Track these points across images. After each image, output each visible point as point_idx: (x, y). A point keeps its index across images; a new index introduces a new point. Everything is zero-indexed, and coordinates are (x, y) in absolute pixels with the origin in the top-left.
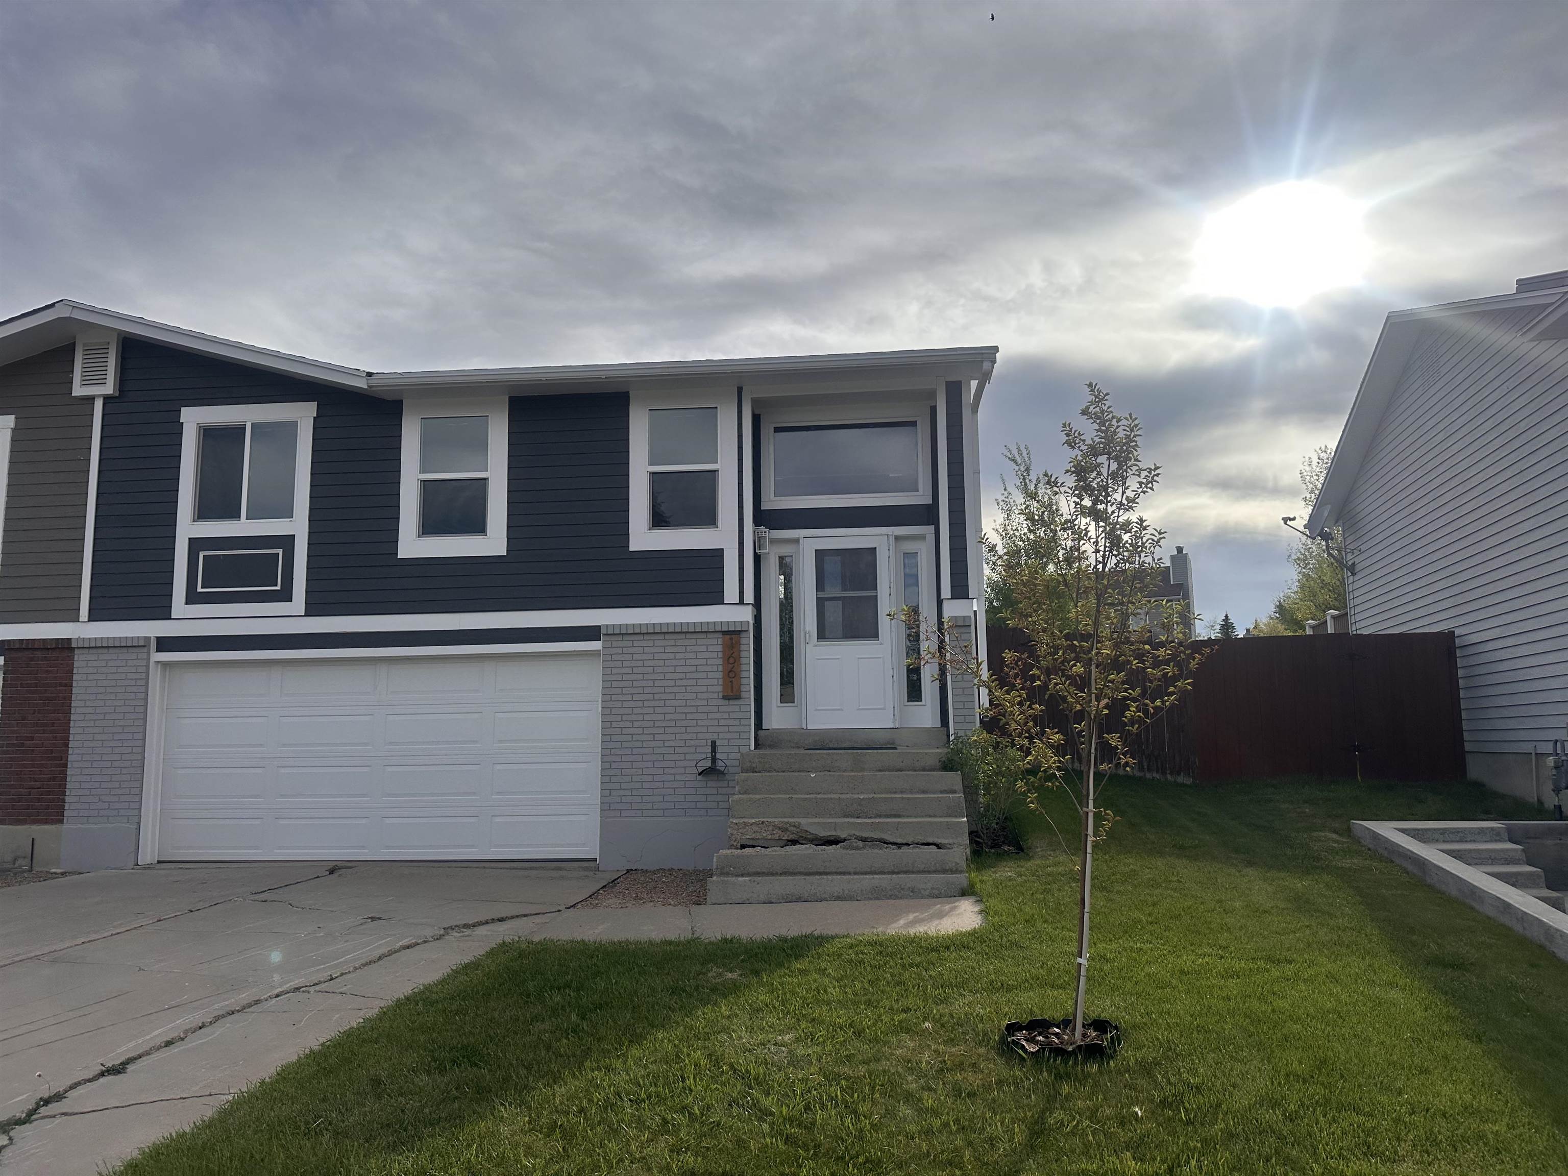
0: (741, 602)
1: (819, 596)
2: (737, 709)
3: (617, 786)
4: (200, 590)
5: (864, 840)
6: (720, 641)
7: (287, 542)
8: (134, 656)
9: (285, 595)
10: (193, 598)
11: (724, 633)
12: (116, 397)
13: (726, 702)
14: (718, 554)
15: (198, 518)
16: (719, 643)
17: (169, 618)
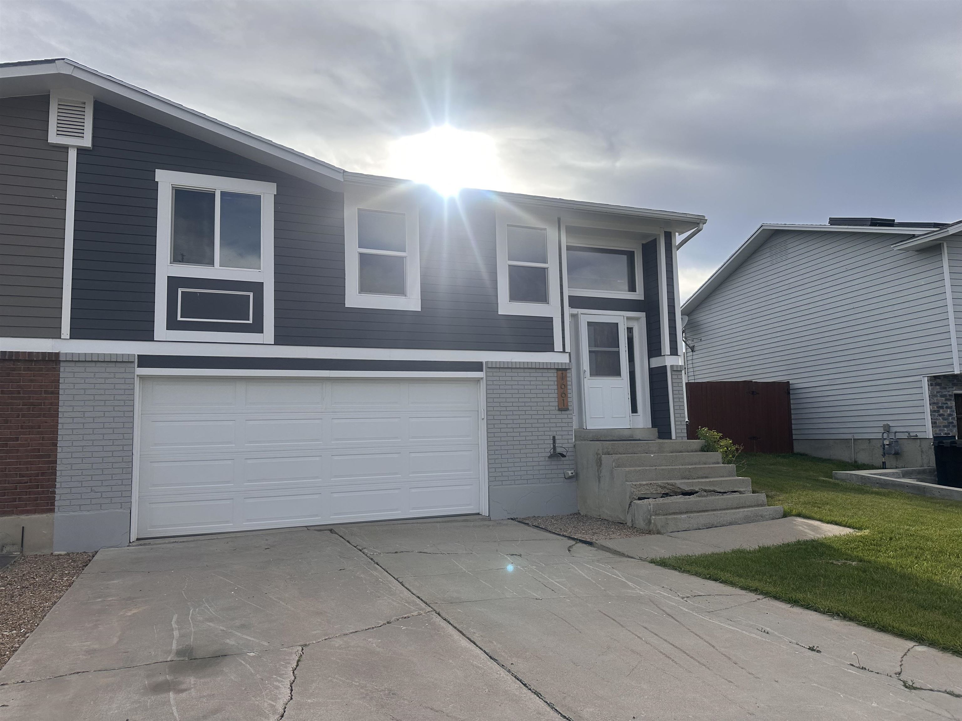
0: (564, 351)
1: (590, 350)
2: (566, 416)
3: (499, 465)
4: (179, 319)
5: (705, 491)
6: (555, 375)
7: (258, 288)
8: (122, 370)
9: (258, 328)
10: (172, 324)
11: (558, 369)
12: (90, 150)
13: (560, 412)
14: (550, 320)
15: (174, 261)
16: (555, 376)
17: (152, 340)
